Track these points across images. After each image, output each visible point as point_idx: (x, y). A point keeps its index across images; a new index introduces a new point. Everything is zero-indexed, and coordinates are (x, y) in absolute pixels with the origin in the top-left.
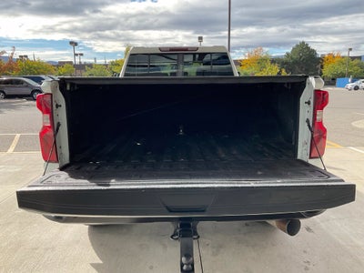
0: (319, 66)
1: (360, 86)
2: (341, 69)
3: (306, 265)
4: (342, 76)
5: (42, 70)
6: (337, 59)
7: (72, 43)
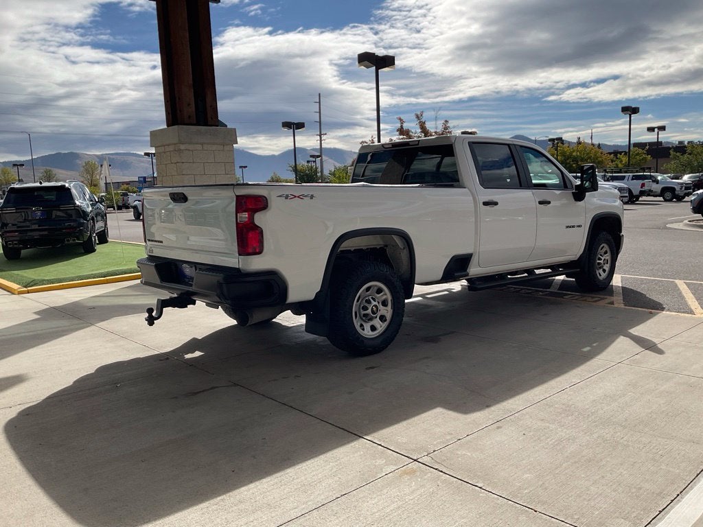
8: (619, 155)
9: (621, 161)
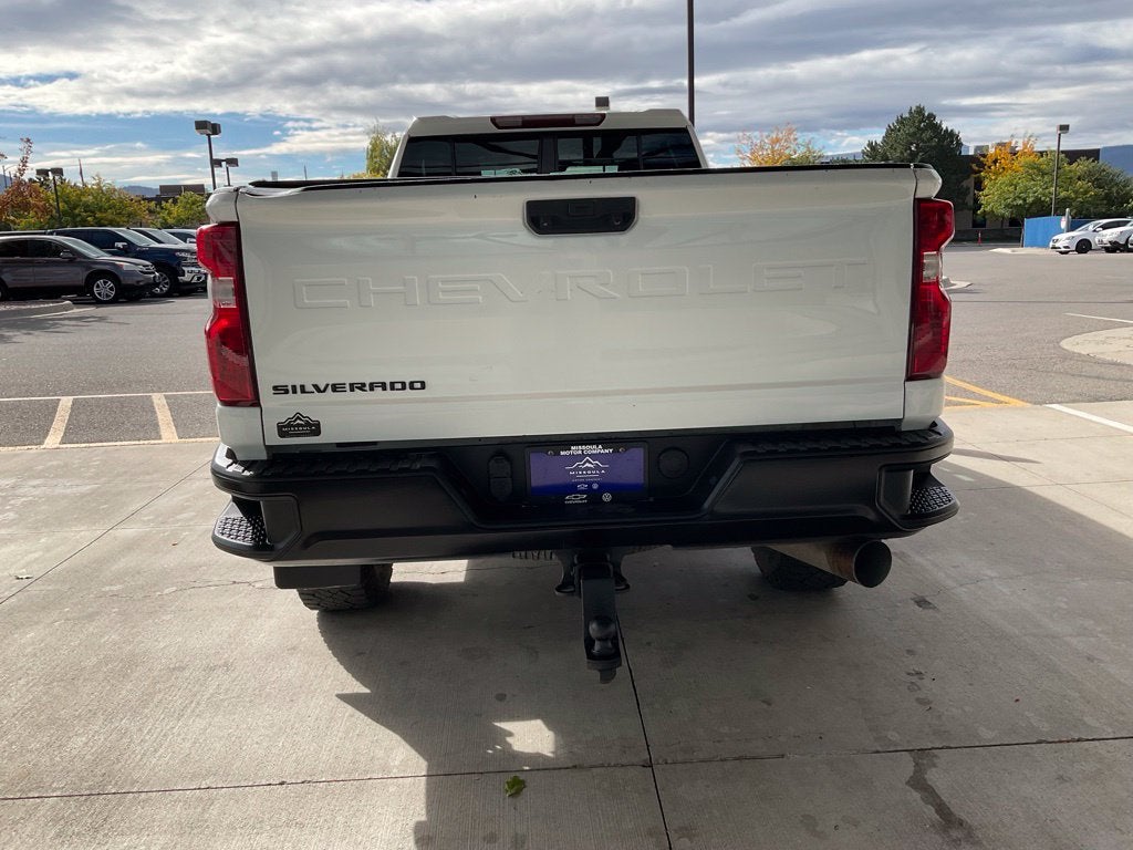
0: (969, 183)
1: (1095, 240)
2: (1037, 190)
3: (914, 679)
4: (1041, 209)
5: (109, 215)
6: (1022, 160)
7: (201, 125)
8: (164, 204)
9: (170, 214)
